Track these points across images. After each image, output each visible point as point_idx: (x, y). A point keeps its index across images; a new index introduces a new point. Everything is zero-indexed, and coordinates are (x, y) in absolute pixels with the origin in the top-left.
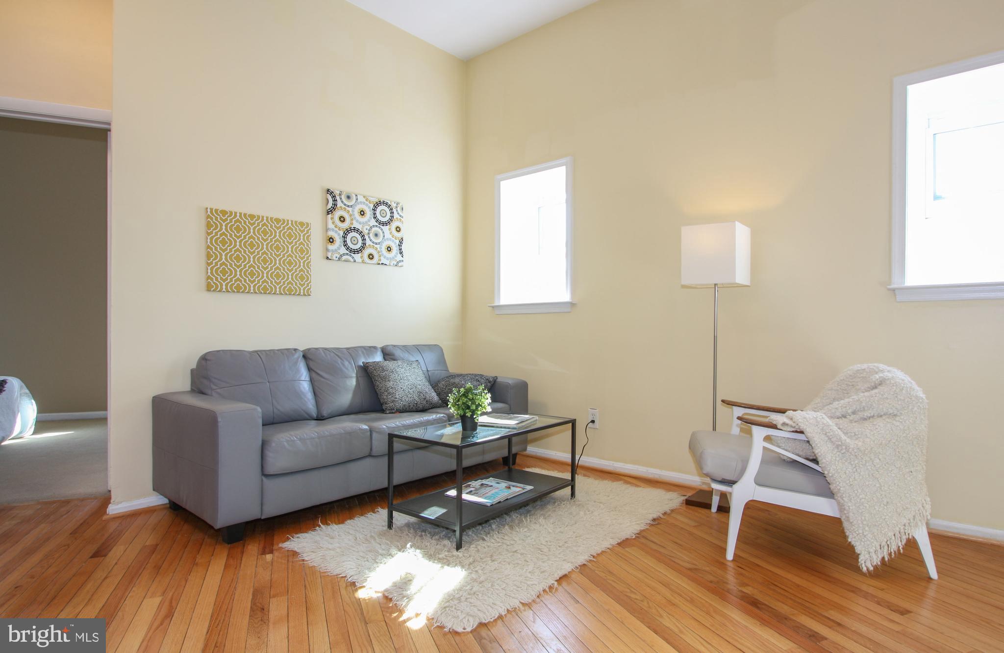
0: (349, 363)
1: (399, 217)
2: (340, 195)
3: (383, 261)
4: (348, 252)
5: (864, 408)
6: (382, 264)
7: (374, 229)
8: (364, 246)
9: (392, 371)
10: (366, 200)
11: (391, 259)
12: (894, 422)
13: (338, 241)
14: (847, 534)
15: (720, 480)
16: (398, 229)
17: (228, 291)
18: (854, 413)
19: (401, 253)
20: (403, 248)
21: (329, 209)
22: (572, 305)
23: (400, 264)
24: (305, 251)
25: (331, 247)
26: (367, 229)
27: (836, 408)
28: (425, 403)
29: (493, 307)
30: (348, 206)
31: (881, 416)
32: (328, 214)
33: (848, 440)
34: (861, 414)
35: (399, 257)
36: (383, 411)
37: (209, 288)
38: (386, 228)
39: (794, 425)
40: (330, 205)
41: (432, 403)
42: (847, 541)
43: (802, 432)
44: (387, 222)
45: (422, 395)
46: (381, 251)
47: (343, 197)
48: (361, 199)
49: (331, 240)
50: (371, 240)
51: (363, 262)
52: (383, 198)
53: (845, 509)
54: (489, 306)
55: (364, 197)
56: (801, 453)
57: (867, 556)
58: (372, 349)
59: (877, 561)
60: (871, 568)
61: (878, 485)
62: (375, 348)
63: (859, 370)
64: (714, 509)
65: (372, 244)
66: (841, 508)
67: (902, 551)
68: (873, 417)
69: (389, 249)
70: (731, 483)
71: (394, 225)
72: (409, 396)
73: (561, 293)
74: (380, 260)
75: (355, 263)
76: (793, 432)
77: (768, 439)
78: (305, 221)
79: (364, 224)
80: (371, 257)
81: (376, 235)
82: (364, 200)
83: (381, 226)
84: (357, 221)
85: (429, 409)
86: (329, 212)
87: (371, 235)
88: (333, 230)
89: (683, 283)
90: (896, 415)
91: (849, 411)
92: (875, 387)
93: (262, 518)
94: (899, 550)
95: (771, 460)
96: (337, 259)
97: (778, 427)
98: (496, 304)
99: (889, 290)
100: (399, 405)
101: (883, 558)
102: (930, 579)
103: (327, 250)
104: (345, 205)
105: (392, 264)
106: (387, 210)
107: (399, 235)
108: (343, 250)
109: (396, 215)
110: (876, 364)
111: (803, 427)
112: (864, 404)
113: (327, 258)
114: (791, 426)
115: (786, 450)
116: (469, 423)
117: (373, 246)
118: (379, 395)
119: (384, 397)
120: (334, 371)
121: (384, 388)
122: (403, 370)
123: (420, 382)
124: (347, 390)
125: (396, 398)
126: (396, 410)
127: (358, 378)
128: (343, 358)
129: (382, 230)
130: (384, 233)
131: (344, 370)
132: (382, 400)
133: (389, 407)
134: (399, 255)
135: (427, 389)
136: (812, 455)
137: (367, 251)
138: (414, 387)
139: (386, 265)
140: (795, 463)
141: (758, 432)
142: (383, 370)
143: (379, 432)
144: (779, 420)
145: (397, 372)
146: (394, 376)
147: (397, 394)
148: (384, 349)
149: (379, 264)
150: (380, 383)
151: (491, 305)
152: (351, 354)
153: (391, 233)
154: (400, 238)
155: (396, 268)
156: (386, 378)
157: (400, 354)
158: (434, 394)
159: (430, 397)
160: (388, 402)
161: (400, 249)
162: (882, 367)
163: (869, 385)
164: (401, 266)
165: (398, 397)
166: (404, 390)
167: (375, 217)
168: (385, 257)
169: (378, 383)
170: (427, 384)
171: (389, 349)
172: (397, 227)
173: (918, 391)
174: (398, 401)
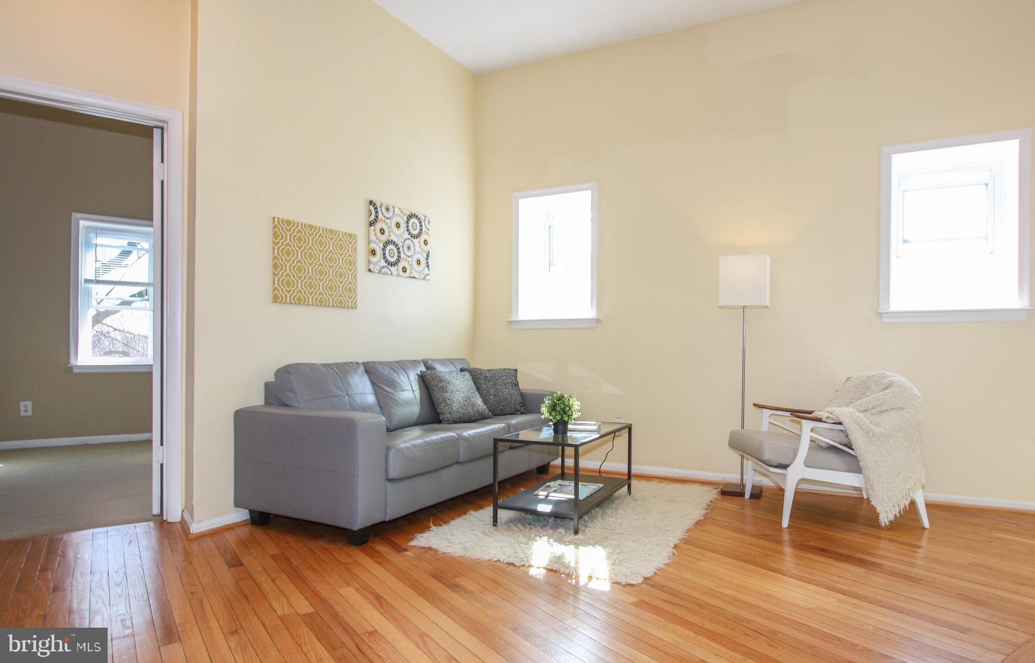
0: (404, 376)
1: (427, 231)
2: (381, 207)
3: (414, 274)
4: (386, 265)
5: (881, 404)
6: (413, 277)
7: (408, 242)
8: (398, 260)
9: (449, 383)
10: (402, 212)
11: (420, 273)
12: (903, 413)
13: (379, 253)
15: (776, 464)
16: (426, 242)
17: (291, 303)
18: (873, 408)
19: (428, 266)
20: (429, 261)
21: (372, 221)
22: (598, 321)
23: (427, 278)
24: (352, 263)
25: (373, 259)
26: (401, 242)
27: (860, 405)
28: (477, 415)
29: (510, 322)
30: (387, 218)
31: (893, 409)
32: (371, 226)
33: (874, 428)
34: (879, 409)
35: (426, 271)
36: (440, 422)
37: (275, 300)
38: (416, 241)
39: (835, 418)
40: (373, 217)
41: (483, 416)
42: (871, 504)
43: (840, 423)
44: (417, 235)
45: (475, 408)
46: (413, 265)
47: (383, 209)
48: (397, 211)
49: (373, 253)
50: (404, 253)
51: (398, 275)
52: (415, 211)
53: (870, 480)
54: (507, 321)
55: (400, 209)
56: (836, 440)
57: (885, 514)
58: (416, 363)
59: (892, 518)
60: (888, 523)
61: (893, 460)
62: (418, 361)
63: (869, 376)
64: (747, 496)
65: (405, 257)
66: (867, 480)
67: (907, 508)
68: (887, 410)
69: (419, 262)
70: (785, 467)
71: (423, 237)
72: (465, 408)
73: (587, 311)
74: (411, 273)
75: (392, 276)
76: (833, 423)
77: (812, 430)
78: (352, 232)
79: (400, 236)
80: (404, 270)
81: (409, 248)
82: (399, 212)
83: (412, 239)
84: (394, 234)
85: (480, 420)
86: (371, 224)
87: (405, 248)
88: (375, 242)
90: (903, 409)
91: (870, 407)
92: (887, 388)
93: (386, 520)
94: (906, 507)
95: (815, 446)
96: (378, 272)
97: (823, 420)
98: (513, 319)
99: (878, 313)
100: (455, 416)
101: (896, 515)
102: (924, 529)
103: (369, 262)
104: (384, 217)
105: (421, 278)
106: (418, 223)
107: (426, 248)
108: (383, 263)
109: (424, 229)
111: (842, 419)
112: (881, 401)
113: (370, 270)
114: (832, 419)
115: (827, 438)
116: (561, 427)
117: (406, 259)
118: (436, 406)
119: (442, 407)
120: (393, 384)
121: (441, 399)
122: (458, 381)
123: (472, 395)
124: (407, 403)
125: (453, 410)
126: (453, 421)
127: (420, 389)
128: (397, 371)
129: (413, 243)
130: (414, 246)
131: (402, 383)
132: (439, 411)
133: (446, 419)
134: (426, 269)
135: (479, 402)
136: (845, 441)
137: (402, 264)
138: (468, 398)
139: (416, 278)
140: (831, 448)
141: (807, 425)
142: (441, 381)
143: (465, 439)
144: (823, 415)
145: (453, 384)
146: (451, 387)
147: (454, 406)
148: (425, 362)
149: (411, 277)
150: (438, 393)
151: (508, 320)
152: (402, 368)
153: (420, 246)
154: (427, 252)
155: (424, 281)
156: (443, 389)
157: (440, 368)
158: (485, 407)
159: (482, 409)
160: (445, 413)
161: (427, 263)
162: (888, 373)
163: (881, 387)
164: (427, 280)
165: (454, 408)
166: (459, 402)
167: (408, 230)
168: (415, 270)
169: (436, 393)
170: (479, 396)
171: (430, 362)
172: (425, 241)
173: (916, 391)
174: (454, 413)
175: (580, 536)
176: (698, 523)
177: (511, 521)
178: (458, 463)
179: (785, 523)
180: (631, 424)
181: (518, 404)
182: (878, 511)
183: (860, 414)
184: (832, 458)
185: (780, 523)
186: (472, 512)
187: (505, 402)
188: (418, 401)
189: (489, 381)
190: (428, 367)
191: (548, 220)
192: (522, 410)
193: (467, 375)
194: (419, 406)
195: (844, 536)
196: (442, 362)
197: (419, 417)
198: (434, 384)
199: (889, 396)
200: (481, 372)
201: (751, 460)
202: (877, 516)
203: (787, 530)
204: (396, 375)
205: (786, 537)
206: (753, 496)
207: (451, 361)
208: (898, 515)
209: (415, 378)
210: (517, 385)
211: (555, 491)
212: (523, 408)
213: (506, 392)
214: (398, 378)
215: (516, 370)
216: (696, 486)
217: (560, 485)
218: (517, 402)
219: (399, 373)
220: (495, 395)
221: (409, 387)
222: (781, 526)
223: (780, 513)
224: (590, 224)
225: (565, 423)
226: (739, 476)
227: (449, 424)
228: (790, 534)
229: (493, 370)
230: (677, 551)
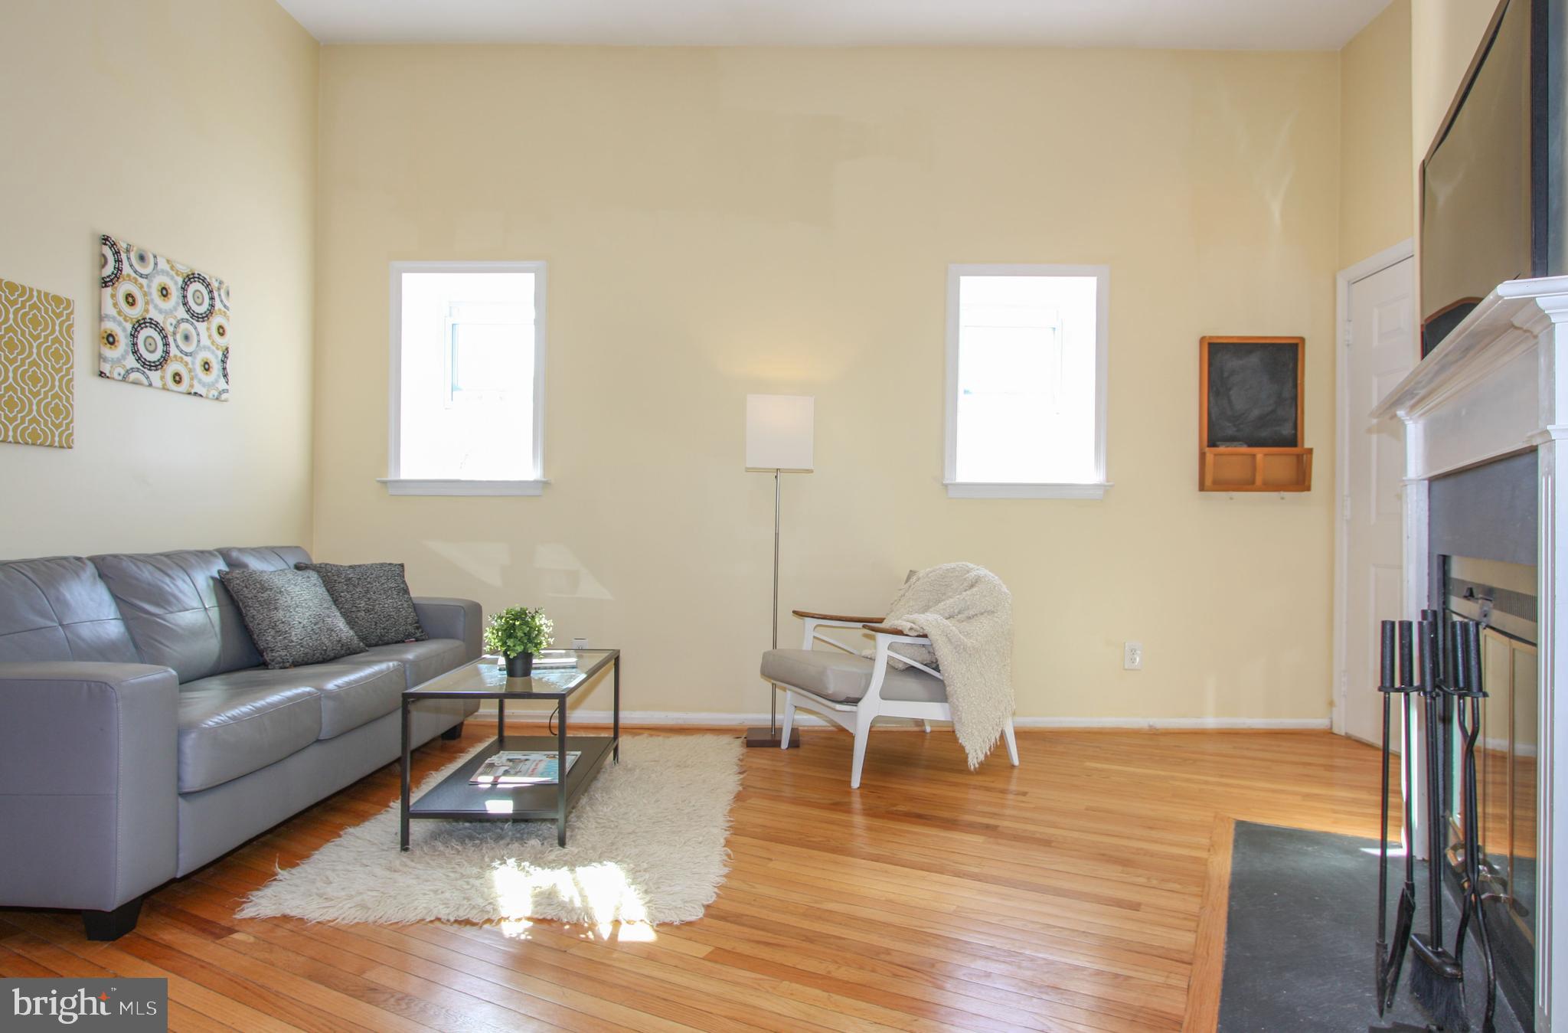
0: (184, 581)
1: (223, 309)
2: (128, 251)
3: (198, 388)
4: (139, 366)
5: (968, 607)
6: (196, 394)
7: (184, 326)
8: (165, 359)
9: (281, 592)
10: (172, 268)
11: (210, 386)
12: (995, 619)
13: (123, 341)
14: (958, 736)
15: (842, 698)
16: (221, 331)
18: (959, 613)
19: (225, 376)
20: (228, 366)
21: (108, 277)
22: (544, 484)
23: (224, 396)
24: (62, 357)
25: (109, 353)
26: (171, 324)
27: (944, 609)
28: (339, 648)
29: (385, 483)
30: (141, 276)
31: (982, 614)
32: (106, 286)
33: (965, 640)
34: (966, 614)
35: (222, 384)
36: (264, 665)
38: (202, 326)
39: (919, 629)
40: (109, 269)
41: (349, 648)
42: (958, 742)
43: (925, 636)
44: (204, 315)
45: (333, 635)
46: (195, 369)
47: (133, 256)
48: (163, 265)
49: (110, 339)
50: (177, 346)
51: (165, 388)
52: (200, 268)
53: (958, 710)
54: (378, 481)
55: (168, 261)
56: (918, 659)
57: (974, 754)
58: (207, 555)
59: (982, 757)
60: (977, 766)
61: (984, 682)
62: (210, 553)
63: (947, 570)
64: (784, 745)
65: (179, 354)
66: (954, 710)
67: (998, 743)
68: (976, 615)
69: (207, 367)
70: (855, 701)
71: (216, 320)
72: (314, 637)
73: (525, 468)
74: (192, 386)
75: (149, 389)
76: (917, 636)
77: (890, 647)
78: (63, 295)
79: (168, 313)
80: (177, 378)
81: (187, 338)
82: (167, 267)
83: (194, 321)
84: (156, 307)
85: (343, 656)
86: (105, 283)
87: (179, 337)
88: (114, 319)
89: (748, 466)
90: (993, 612)
91: (956, 611)
92: (972, 586)
93: (178, 876)
94: (996, 742)
95: (892, 669)
96: (120, 378)
97: (905, 633)
98: (391, 477)
99: (943, 485)
100: (297, 652)
101: (986, 753)
102: (1013, 766)
103: (101, 357)
104: (136, 272)
105: (211, 396)
106: (205, 292)
107: (222, 342)
108: (131, 362)
109: (218, 305)
110: (964, 563)
111: (928, 630)
112: (968, 603)
113: (102, 374)
114: (916, 631)
115: (906, 657)
116: (519, 665)
117: (181, 358)
118: (255, 636)
119: (268, 638)
120: (162, 599)
121: (267, 622)
122: (298, 588)
123: (327, 612)
124: (195, 633)
125: (293, 642)
126: (293, 662)
127: (220, 605)
128: (170, 572)
129: (196, 328)
130: (198, 335)
131: (180, 595)
132: (262, 645)
133: (279, 659)
134: (222, 380)
135: (341, 624)
136: (927, 658)
137: (172, 367)
138: (319, 619)
139: (201, 396)
140: (911, 670)
141: (883, 640)
142: (264, 589)
143: (331, 696)
144: (905, 625)
145: (288, 593)
146: (282, 600)
147: (293, 633)
148: (225, 554)
149: (190, 394)
150: (258, 611)
151: (378, 479)
152: (177, 564)
153: (210, 336)
154: (224, 348)
155: (216, 402)
156: (271, 604)
157: (255, 564)
158: (352, 633)
159: (347, 638)
160: (276, 648)
161: (224, 369)
162: (971, 566)
163: (966, 584)
164: (225, 401)
165: (294, 639)
166: (303, 627)
167: (185, 304)
168: (200, 381)
169: (254, 612)
170: (338, 614)
171: (234, 554)
172: (220, 327)
173: (1004, 589)
174: (295, 646)
175: (570, 848)
176: (739, 797)
177: (435, 836)
178: (318, 741)
179: (856, 781)
180: (619, 651)
181: (411, 624)
182: (967, 751)
183: (947, 622)
184: (912, 684)
185: (849, 782)
186: (351, 830)
187: (387, 623)
188: (217, 629)
189: (354, 586)
190: (232, 564)
191: (450, 315)
192: (418, 635)
193: (314, 576)
194: (219, 636)
195: (934, 792)
196: (258, 552)
197: (219, 657)
198: (250, 596)
199: (978, 596)
200: (339, 570)
201: (790, 690)
202: (965, 760)
203: (858, 791)
204: (167, 580)
205: (857, 803)
206: (794, 743)
207: (275, 551)
208: (989, 753)
209: (209, 585)
210: (406, 591)
211: (506, 773)
212: (420, 630)
213: (388, 603)
214: (172, 585)
215: (402, 566)
216: (709, 739)
217: (510, 760)
218: (409, 621)
219: (175, 577)
220: (367, 611)
221: (196, 603)
222: (850, 787)
223: (849, 769)
224: (532, 328)
225: (527, 657)
226: (770, 717)
227: (285, 668)
228: (862, 796)
229: (360, 566)
230: (732, 850)
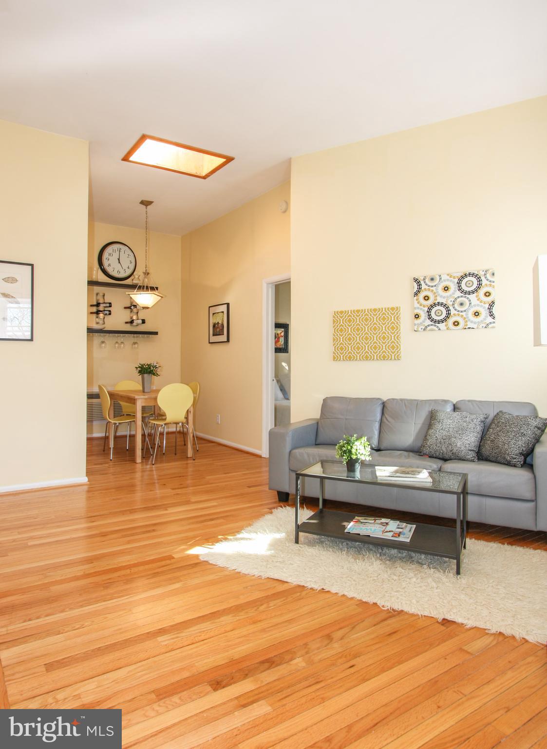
0: (412, 412)
1: (489, 283)
2: (424, 279)
3: (470, 325)
4: (432, 323)
6: (469, 328)
7: (460, 300)
8: (448, 315)
10: (451, 277)
11: (480, 323)
13: (424, 316)
16: (488, 294)
17: (344, 360)
19: (492, 316)
20: (494, 310)
21: (415, 292)
23: (491, 326)
24: (395, 328)
25: (417, 321)
26: (452, 301)
30: (432, 286)
32: (415, 297)
35: (490, 319)
37: (334, 359)
38: (472, 297)
40: (416, 289)
44: (474, 291)
46: (468, 317)
47: (427, 281)
48: (444, 277)
49: (417, 316)
50: (456, 310)
51: (448, 329)
52: (470, 270)
55: (448, 275)
65: (457, 313)
69: (477, 314)
71: (483, 291)
74: (467, 325)
75: (439, 331)
78: (395, 306)
79: (448, 297)
80: (456, 324)
81: (462, 304)
82: (448, 277)
83: (467, 296)
84: (441, 296)
86: (416, 294)
87: (456, 306)
88: (419, 308)
96: (422, 330)
103: (414, 324)
104: (429, 286)
105: (481, 327)
106: (475, 280)
107: (490, 299)
108: (428, 322)
109: (485, 283)
113: (415, 330)
117: (459, 314)
126: (427, 454)
130: (470, 301)
131: (404, 416)
137: (452, 319)
139: (473, 328)
148: (457, 403)
149: (466, 328)
153: (478, 299)
154: (490, 302)
155: (484, 329)
161: (490, 312)
164: (493, 328)
167: (460, 290)
168: (472, 322)
172: (486, 293)
197: (410, 444)
219: (409, 409)
221: (410, 421)
